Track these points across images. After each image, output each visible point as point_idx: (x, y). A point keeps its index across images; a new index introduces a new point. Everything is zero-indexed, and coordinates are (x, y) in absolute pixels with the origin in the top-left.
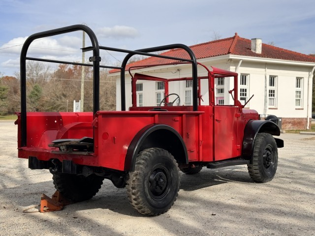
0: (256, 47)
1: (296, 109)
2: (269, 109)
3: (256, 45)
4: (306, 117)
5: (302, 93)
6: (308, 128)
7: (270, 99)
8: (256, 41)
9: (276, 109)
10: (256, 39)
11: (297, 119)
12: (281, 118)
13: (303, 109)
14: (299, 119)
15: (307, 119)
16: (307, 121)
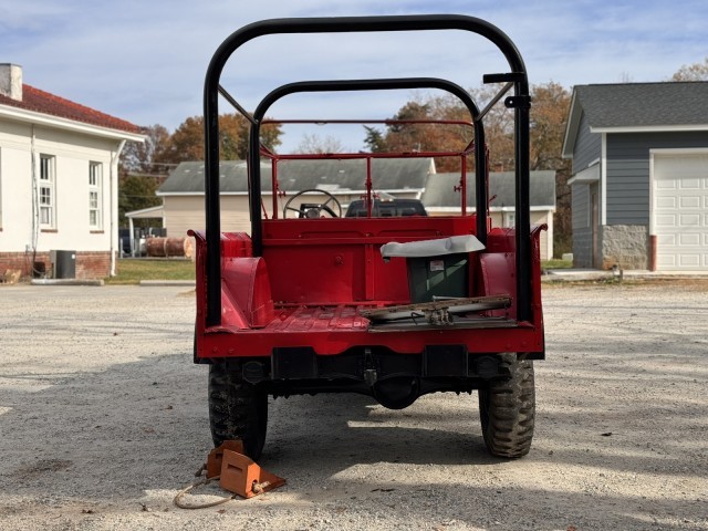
0: (10, 85)
1: (92, 232)
2: (43, 231)
3: (10, 79)
4: (109, 249)
5: (99, 196)
6: (113, 273)
7: (42, 208)
8: (10, 70)
9: (55, 231)
10: (9, 65)
11: (94, 253)
12: (74, 253)
13: (103, 232)
14: (97, 253)
15: (110, 253)
16: (111, 259)
